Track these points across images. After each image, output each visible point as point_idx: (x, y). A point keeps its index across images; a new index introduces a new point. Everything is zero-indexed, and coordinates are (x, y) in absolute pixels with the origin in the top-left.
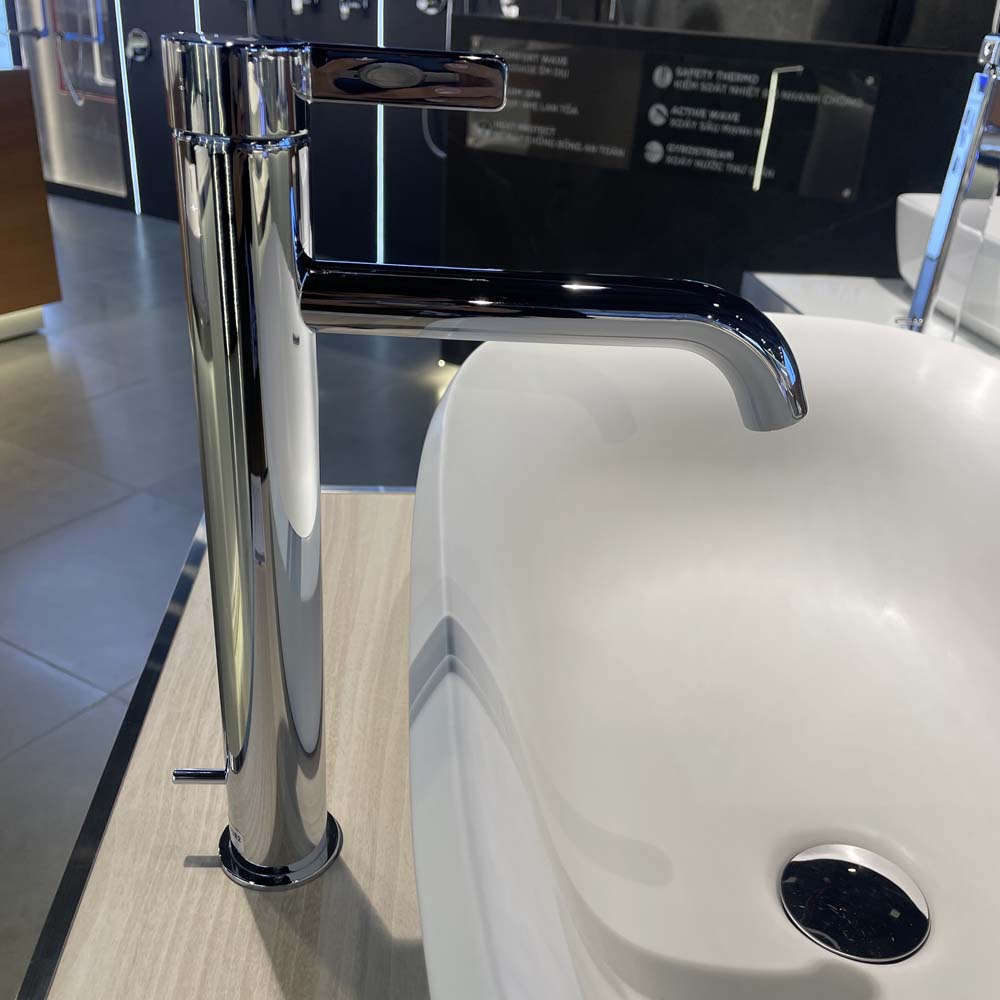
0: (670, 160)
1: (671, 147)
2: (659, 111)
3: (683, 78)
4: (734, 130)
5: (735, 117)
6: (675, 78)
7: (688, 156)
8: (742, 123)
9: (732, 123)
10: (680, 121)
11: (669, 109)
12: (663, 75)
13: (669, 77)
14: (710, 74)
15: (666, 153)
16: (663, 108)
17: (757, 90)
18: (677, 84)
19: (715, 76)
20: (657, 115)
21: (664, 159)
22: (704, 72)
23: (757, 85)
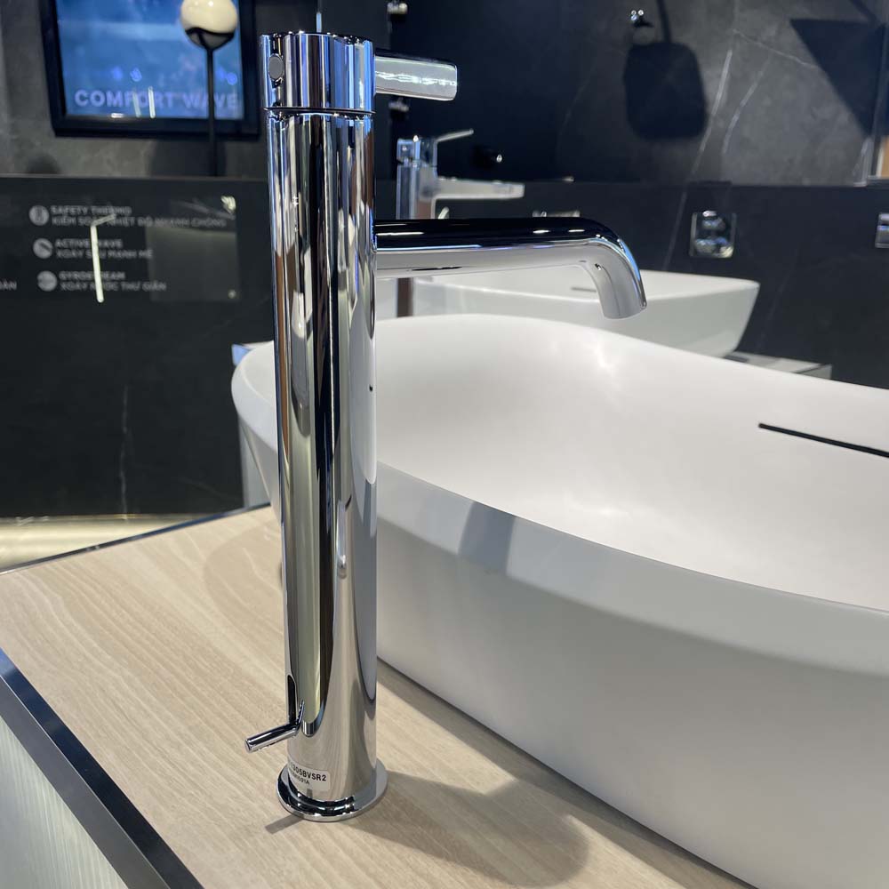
0: (64, 286)
1: (63, 275)
2: (43, 246)
3: (60, 215)
4: (119, 254)
5: (119, 243)
6: (51, 216)
7: (81, 281)
8: (126, 247)
9: (116, 249)
10: (66, 251)
11: (53, 242)
12: (39, 214)
13: (45, 216)
14: (85, 210)
15: (59, 281)
16: (46, 242)
17: (132, 220)
18: (55, 221)
19: (89, 211)
20: (42, 249)
21: (58, 286)
22: (79, 209)
23: (131, 215)
